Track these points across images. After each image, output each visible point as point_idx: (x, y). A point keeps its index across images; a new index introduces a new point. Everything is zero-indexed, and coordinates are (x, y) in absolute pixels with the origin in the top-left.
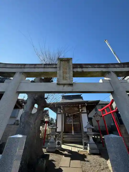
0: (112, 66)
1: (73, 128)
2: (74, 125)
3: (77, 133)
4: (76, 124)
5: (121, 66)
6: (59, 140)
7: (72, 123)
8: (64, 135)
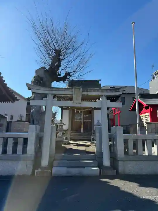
0: (105, 91)
1: (82, 126)
2: (84, 123)
3: (87, 131)
4: (87, 122)
5: (111, 91)
6: (67, 136)
7: (82, 121)
8: (72, 133)
